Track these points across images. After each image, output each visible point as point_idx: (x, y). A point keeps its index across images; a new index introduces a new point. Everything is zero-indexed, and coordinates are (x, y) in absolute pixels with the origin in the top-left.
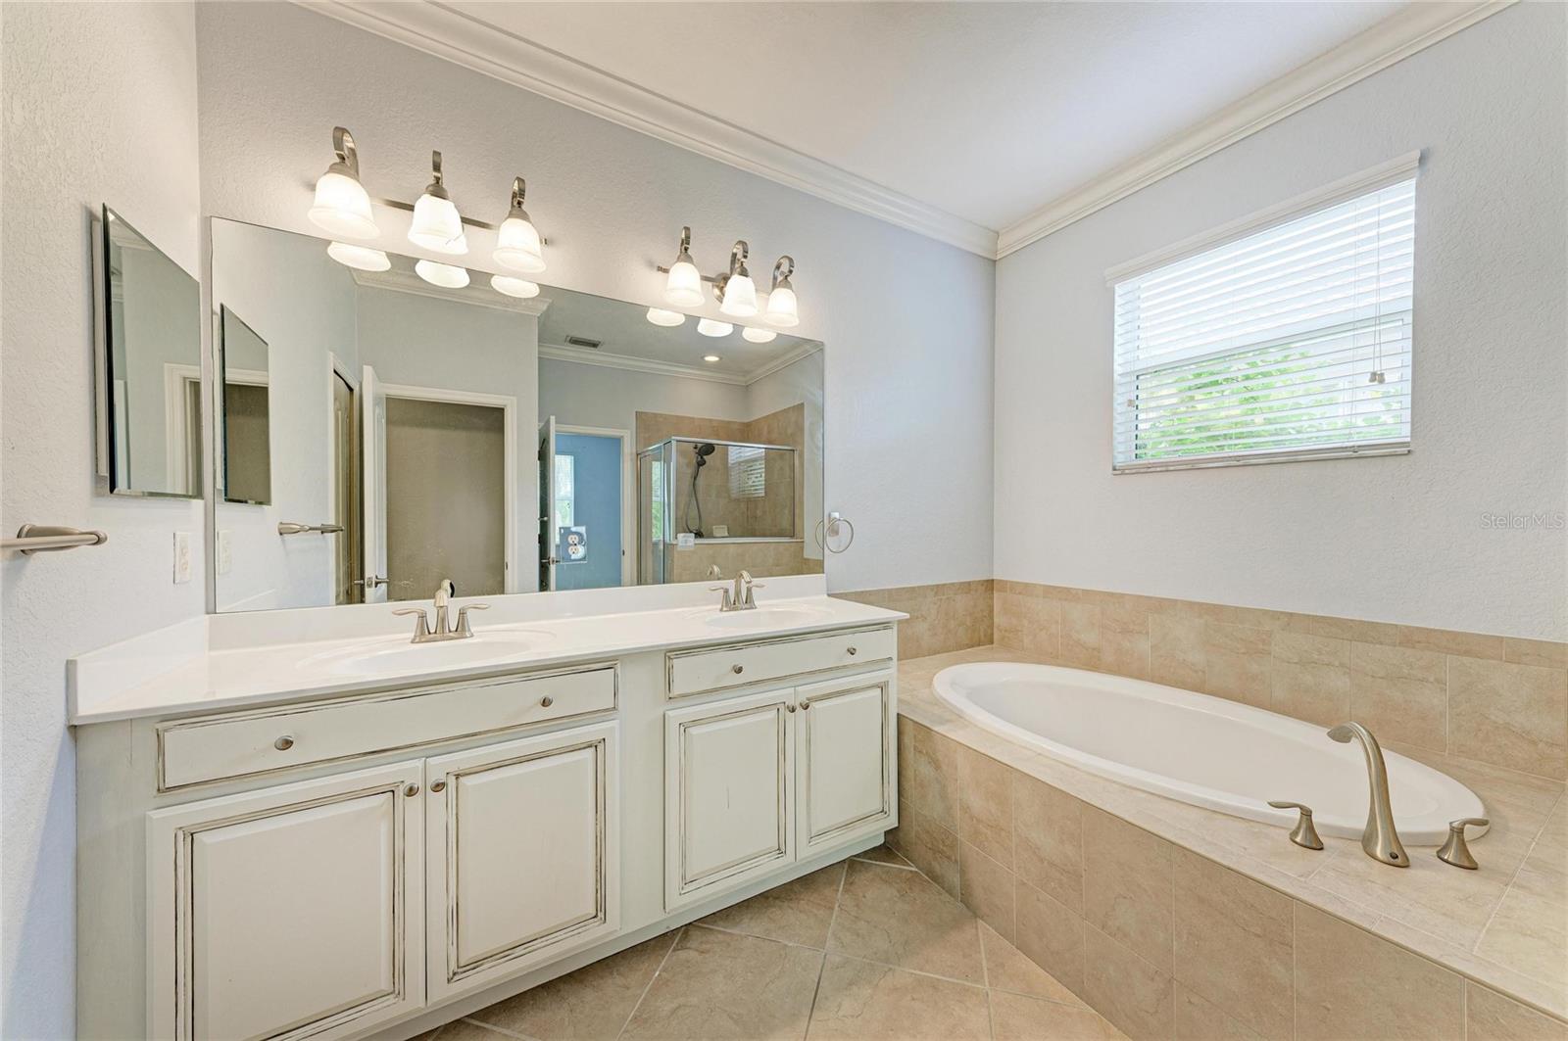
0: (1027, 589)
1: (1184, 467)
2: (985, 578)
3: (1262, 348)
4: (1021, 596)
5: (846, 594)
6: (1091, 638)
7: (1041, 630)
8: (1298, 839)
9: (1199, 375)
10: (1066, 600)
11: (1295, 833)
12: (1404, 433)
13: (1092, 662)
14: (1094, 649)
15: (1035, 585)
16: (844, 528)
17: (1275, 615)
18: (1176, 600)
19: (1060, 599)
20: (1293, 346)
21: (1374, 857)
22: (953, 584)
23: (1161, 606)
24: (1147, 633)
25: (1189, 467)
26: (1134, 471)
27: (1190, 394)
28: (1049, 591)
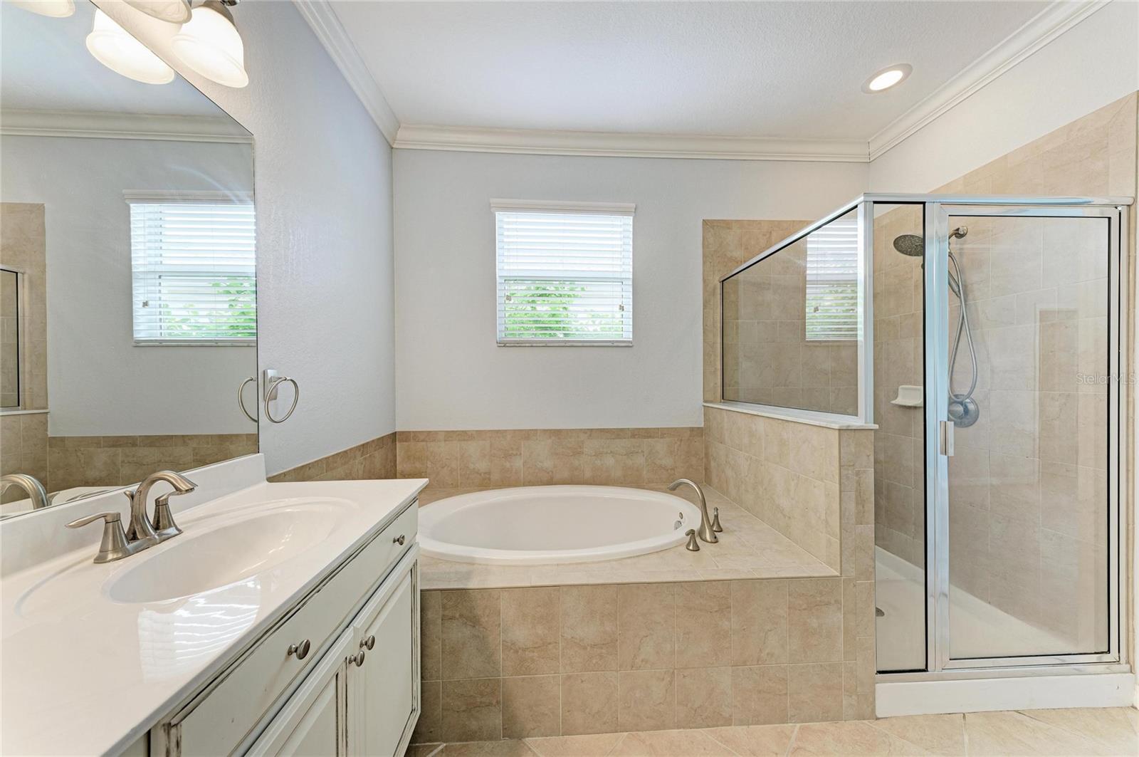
0: (430, 436)
1: (541, 345)
2: (391, 432)
3: (563, 281)
4: (424, 443)
5: (285, 474)
6: (482, 466)
7: (443, 468)
8: (691, 548)
9: (538, 288)
10: (464, 440)
11: (688, 544)
12: (628, 335)
13: (485, 484)
14: (485, 473)
15: (436, 433)
16: (286, 390)
17: (584, 431)
18: (536, 430)
19: (459, 440)
20: (576, 283)
21: (707, 541)
22: (373, 441)
23: (528, 435)
24: (521, 454)
25: (544, 344)
26: (512, 345)
27: (533, 299)
28: (450, 435)
